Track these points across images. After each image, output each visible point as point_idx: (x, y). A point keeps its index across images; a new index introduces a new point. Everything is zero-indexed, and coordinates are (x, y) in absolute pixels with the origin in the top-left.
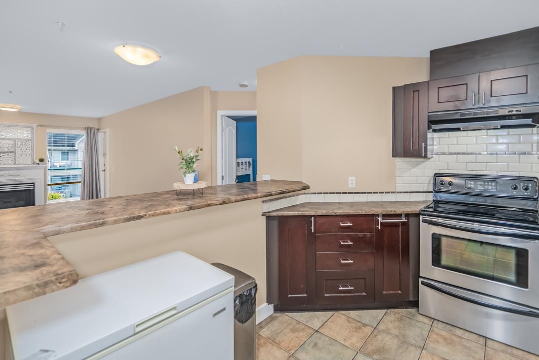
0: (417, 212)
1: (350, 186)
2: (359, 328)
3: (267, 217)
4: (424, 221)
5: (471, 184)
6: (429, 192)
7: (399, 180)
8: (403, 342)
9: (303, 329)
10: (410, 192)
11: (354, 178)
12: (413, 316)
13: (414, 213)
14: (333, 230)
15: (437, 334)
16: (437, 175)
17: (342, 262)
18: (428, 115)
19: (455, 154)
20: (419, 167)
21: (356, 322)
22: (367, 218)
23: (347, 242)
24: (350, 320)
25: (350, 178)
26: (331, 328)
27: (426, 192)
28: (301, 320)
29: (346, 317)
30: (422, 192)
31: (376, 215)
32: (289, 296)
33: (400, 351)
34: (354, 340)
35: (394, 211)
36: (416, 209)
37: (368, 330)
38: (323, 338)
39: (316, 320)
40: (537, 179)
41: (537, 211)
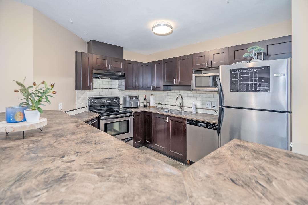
0: (98, 116)
1: (60, 109)
5: (103, 101)
7: (77, 102)
10: (81, 108)
11: (61, 103)
16: (90, 98)
27: (85, 107)
40: (119, 97)
41: (120, 108)
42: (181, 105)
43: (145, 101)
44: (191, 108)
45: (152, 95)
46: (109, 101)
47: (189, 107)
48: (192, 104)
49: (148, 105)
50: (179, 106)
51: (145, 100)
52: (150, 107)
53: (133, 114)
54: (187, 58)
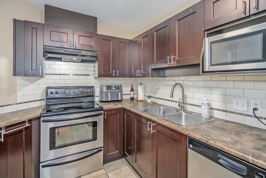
0: (38, 116)
4: (44, 121)
5: (67, 92)
6: (42, 100)
7: (19, 94)
10: (29, 102)
13: (36, 117)
16: (48, 88)
18: (44, 47)
20: (35, 83)
27: (40, 100)
30: (38, 100)
35: (19, 121)
36: (37, 114)
40: (94, 87)
41: (94, 101)
42: (181, 101)
43: (132, 93)
44: (200, 106)
45: (141, 83)
46: (77, 92)
47: (195, 105)
48: (201, 101)
49: (135, 97)
50: (178, 102)
51: (131, 91)
52: (137, 101)
53: (103, 111)
54: (191, 11)
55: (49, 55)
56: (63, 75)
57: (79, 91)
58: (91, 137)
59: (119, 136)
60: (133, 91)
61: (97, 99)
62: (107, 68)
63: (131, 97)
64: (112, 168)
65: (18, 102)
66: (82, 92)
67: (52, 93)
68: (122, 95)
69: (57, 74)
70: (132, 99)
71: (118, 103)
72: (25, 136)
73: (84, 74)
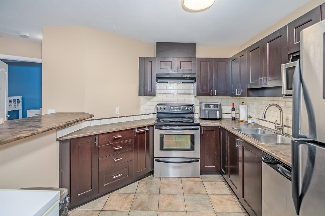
1: (116, 113)
2: (127, 197)
3: (60, 141)
4: (157, 128)
5: (172, 108)
6: (155, 113)
7: (142, 108)
8: (151, 194)
9: (91, 214)
10: (147, 114)
11: (118, 108)
12: (152, 179)
13: (152, 125)
14: (110, 142)
15: (164, 184)
16: (159, 105)
17: (116, 160)
18: (156, 74)
19: (166, 94)
20: (151, 101)
21: (124, 194)
22: (129, 131)
23: (118, 147)
24: (121, 194)
25: (116, 108)
26: (111, 204)
27: (153, 114)
28: (88, 208)
29: (118, 194)
31: (134, 128)
32: (79, 195)
33: (150, 200)
34: (126, 205)
35: (143, 125)
36: (152, 122)
37: (132, 196)
38: (107, 213)
39: (99, 203)
40: (194, 105)
41: (194, 118)
43: (233, 112)
45: (243, 103)
46: (180, 108)
49: (237, 116)
50: (274, 123)
51: (232, 110)
52: (238, 121)
53: (199, 127)
54: (278, 35)
55: (159, 80)
56: (169, 94)
57: (181, 108)
58: (189, 148)
59: (215, 152)
60: (235, 111)
61: (197, 116)
62: (205, 88)
63: (232, 117)
64: (209, 179)
65: (141, 114)
66: (184, 109)
67: (161, 109)
68: (221, 113)
69: (164, 94)
70: (234, 119)
71: (216, 121)
72: (146, 136)
73: (185, 93)
